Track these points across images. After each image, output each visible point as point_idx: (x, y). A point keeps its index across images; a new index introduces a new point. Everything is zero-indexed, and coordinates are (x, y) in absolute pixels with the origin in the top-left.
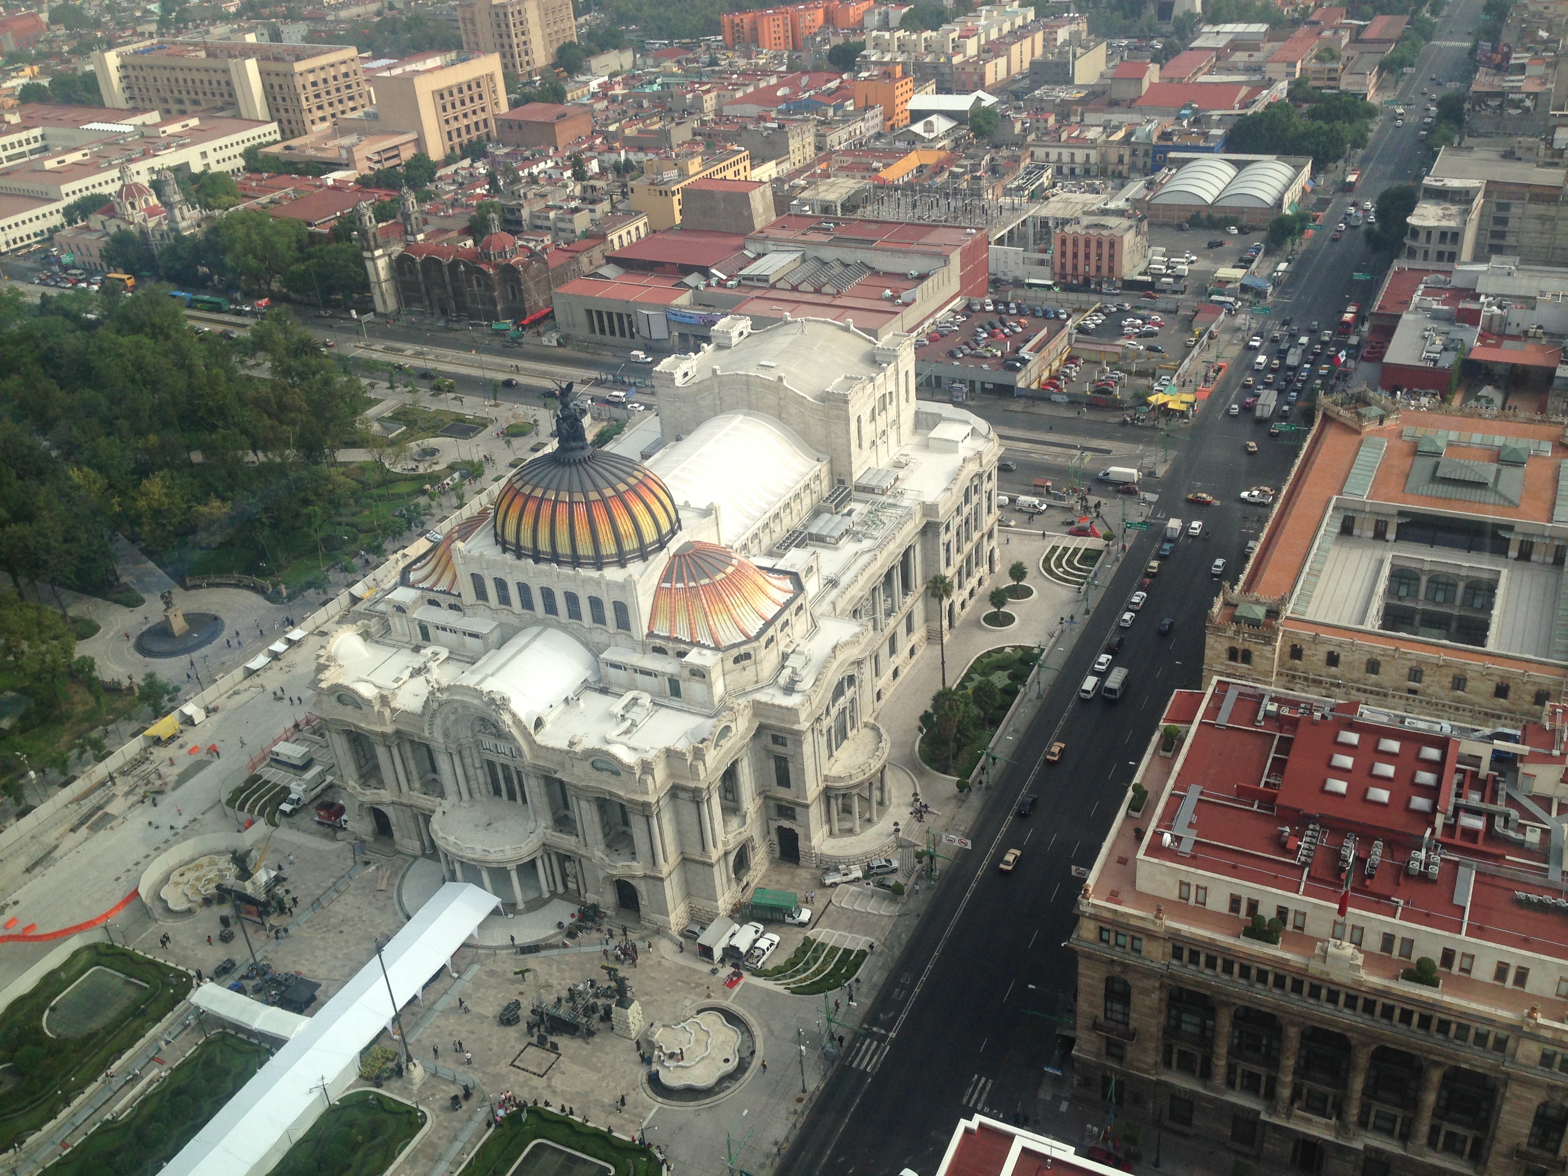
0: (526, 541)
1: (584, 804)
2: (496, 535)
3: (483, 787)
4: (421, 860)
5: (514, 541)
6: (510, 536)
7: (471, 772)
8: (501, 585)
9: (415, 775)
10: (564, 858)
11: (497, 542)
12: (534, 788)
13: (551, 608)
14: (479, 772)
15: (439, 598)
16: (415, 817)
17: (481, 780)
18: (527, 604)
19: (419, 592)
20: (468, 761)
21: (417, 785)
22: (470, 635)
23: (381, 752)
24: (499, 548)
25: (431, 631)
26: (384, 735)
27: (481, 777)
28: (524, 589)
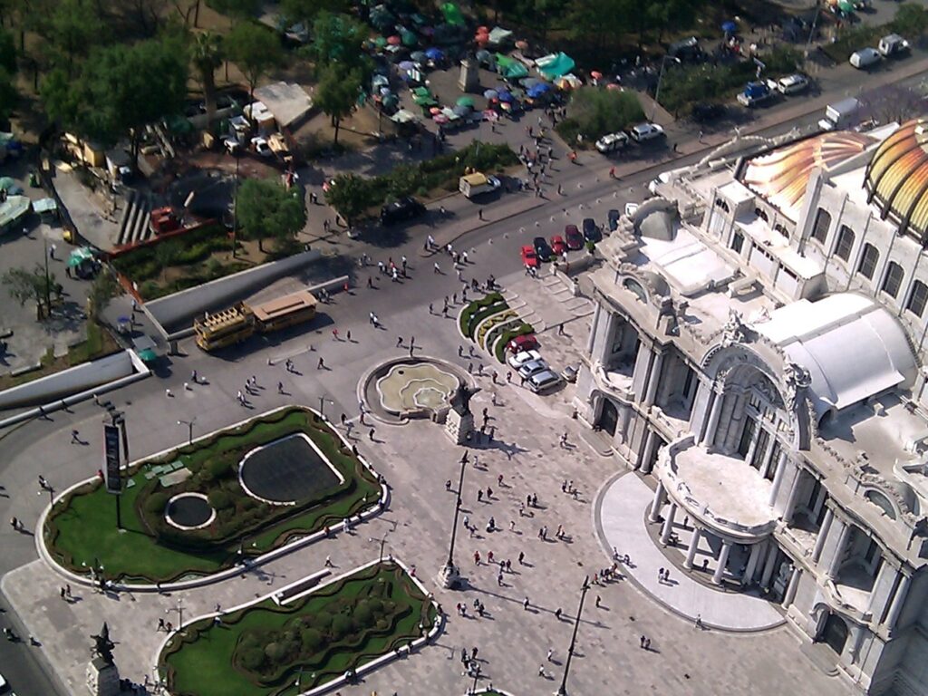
0: (902, 204)
1: (836, 524)
2: (868, 177)
3: (730, 439)
4: (632, 475)
5: (887, 198)
6: (885, 189)
7: (726, 419)
8: (846, 235)
9: (665, 393)
10: (783, 558)
11: (865, 185)
12: (789, 476)
13: (890, 285)
14: (735, 424)
15: (770, 212)
16: (646, 432)
17: (733, 432)
18: (866, 267)
19: (752, 195)
20: (729, 409)
21: (664, 402)
22: (786, 270)
23: (643, 356)
24: (864, 195)
25: (746, 245)
26: (655, 341)
27: (735, 431)
28: (870, 253)
